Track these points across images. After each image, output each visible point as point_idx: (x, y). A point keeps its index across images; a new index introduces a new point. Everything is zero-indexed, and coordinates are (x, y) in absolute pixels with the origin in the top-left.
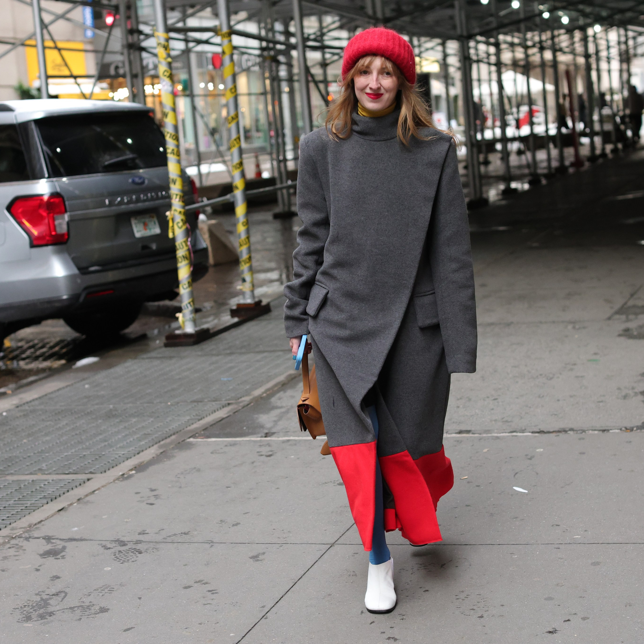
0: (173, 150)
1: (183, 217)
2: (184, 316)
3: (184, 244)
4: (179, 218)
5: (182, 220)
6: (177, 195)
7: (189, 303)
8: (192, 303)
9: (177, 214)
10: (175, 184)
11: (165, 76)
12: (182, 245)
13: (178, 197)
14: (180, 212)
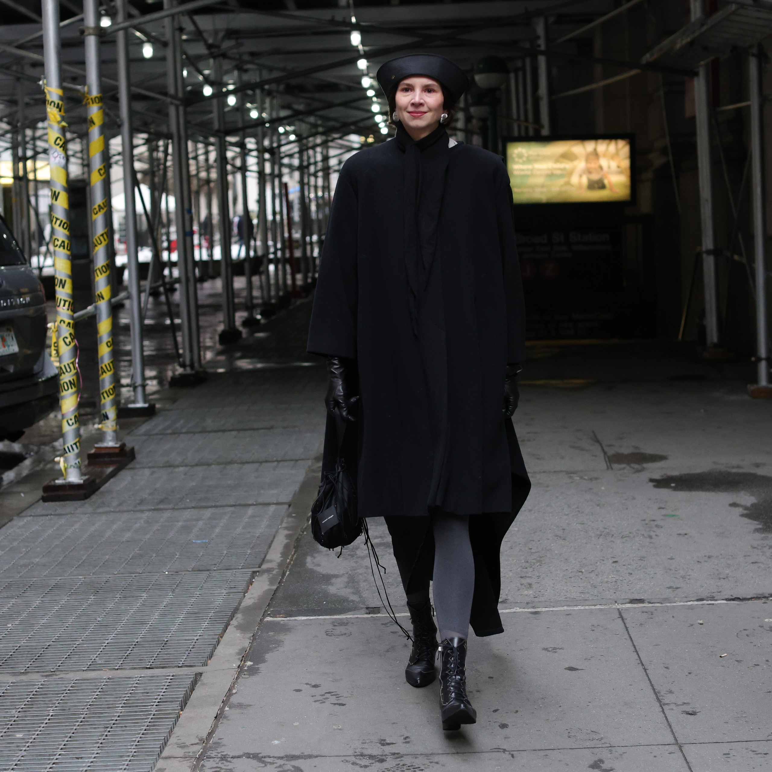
0: (63, 242)
1: (71, 331)
2: (66, 461)
3: (71, 366)
4: (66, 331)
5: (71, 334)
6: (65, 301)
7: (75, 444)
8: (78, 444)
9: (64, 326)
10: (63, 287)
11: (58, 144)
12: (70, 368)
13: (67, 304)
14: (69, 323)
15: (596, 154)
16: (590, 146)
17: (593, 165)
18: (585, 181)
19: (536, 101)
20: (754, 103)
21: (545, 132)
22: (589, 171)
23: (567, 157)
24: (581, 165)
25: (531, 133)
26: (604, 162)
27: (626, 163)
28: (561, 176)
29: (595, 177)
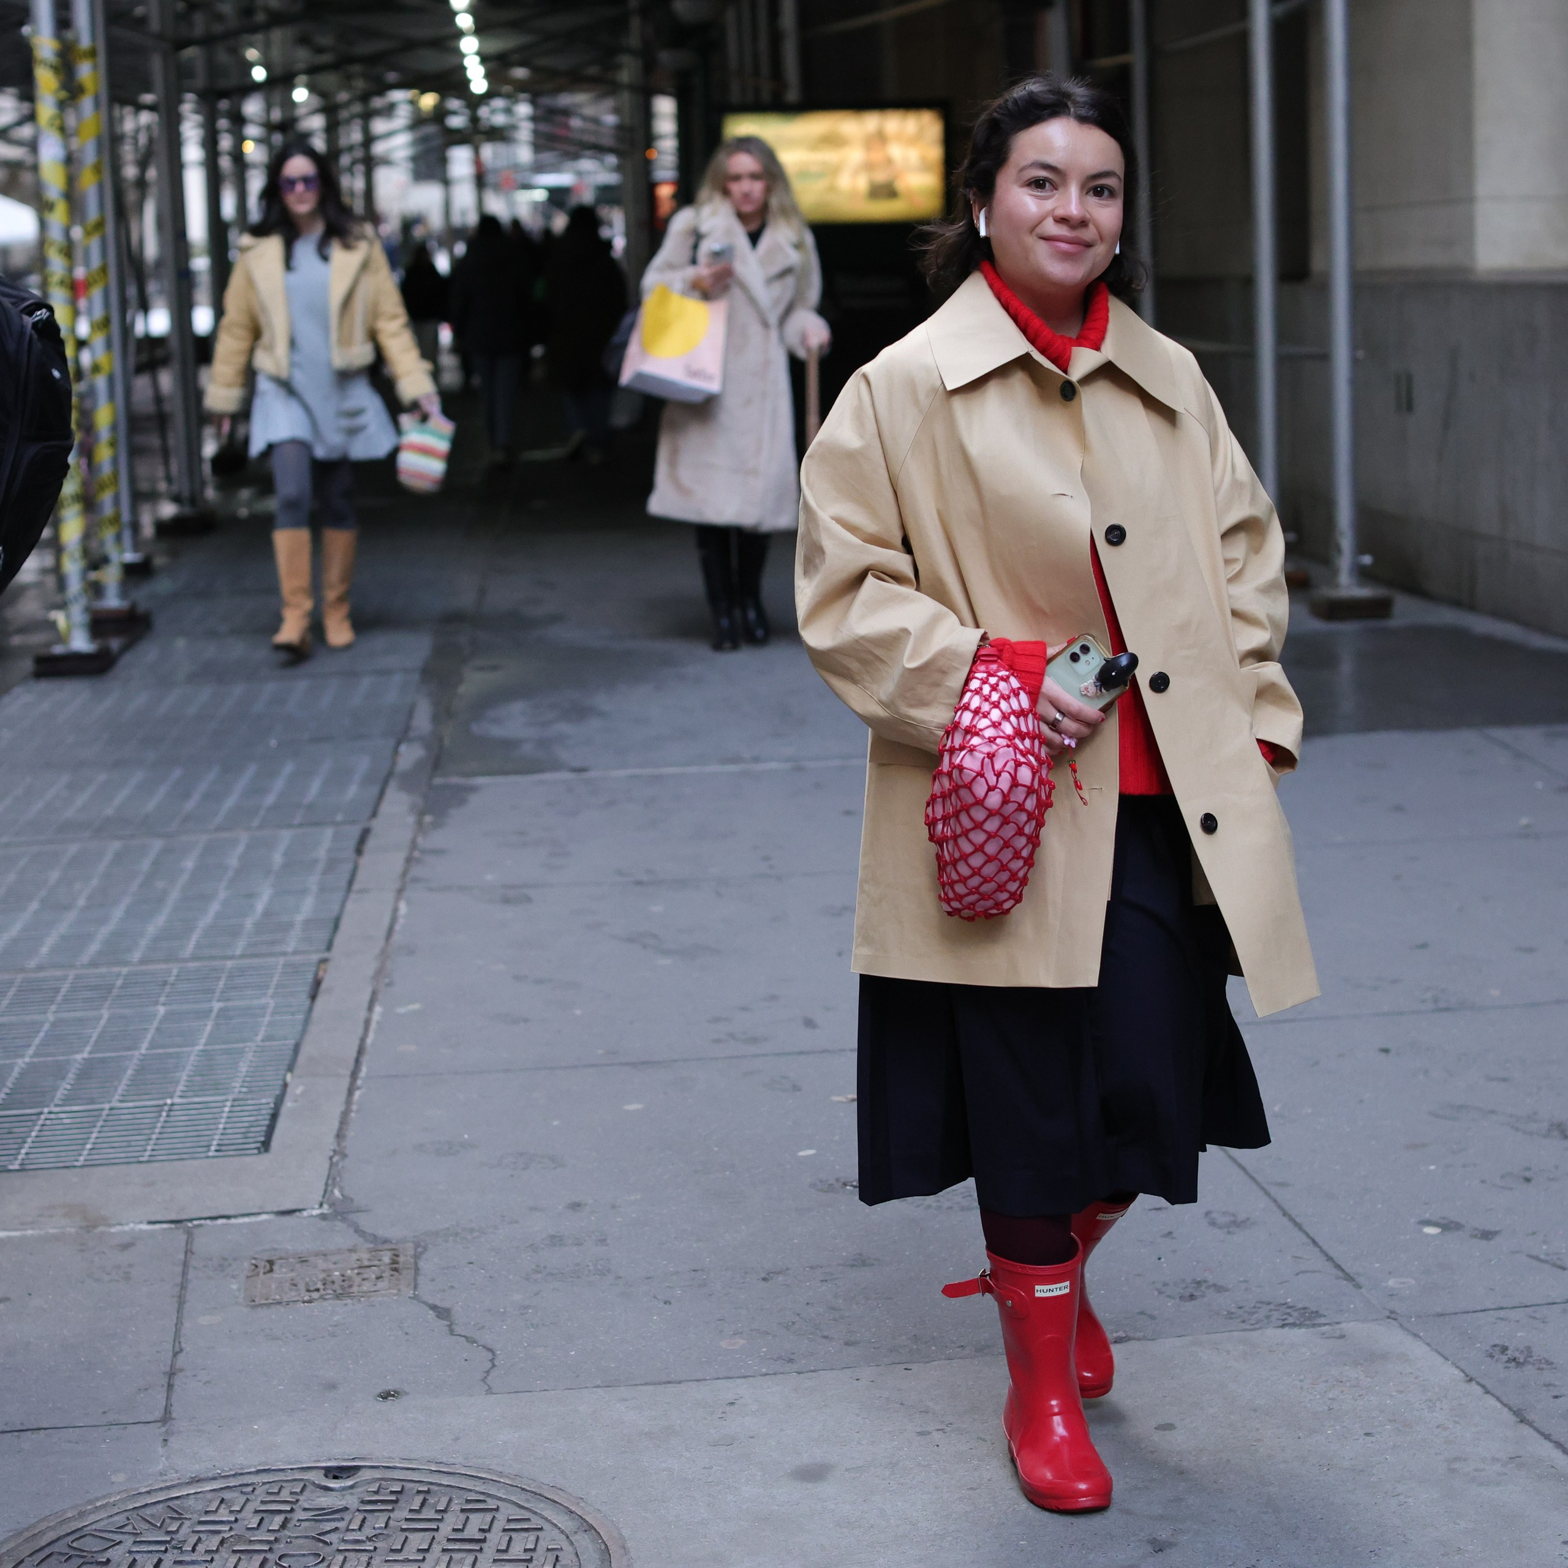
2: (68, 618)
7: (79, 592)
15: (880, 138)
16: (871, 122)
17: (877, 156)
18: (862, 183)
19: (776, 38)
20: (1137, 59)
21: (792, 95)
22: (869, 166)
23: (831, 141)
24: (855, 155)
25: (766, 97)
26: (896, 151)
27: (935, 152)
28: (820, 175)
29: (881, 177)
